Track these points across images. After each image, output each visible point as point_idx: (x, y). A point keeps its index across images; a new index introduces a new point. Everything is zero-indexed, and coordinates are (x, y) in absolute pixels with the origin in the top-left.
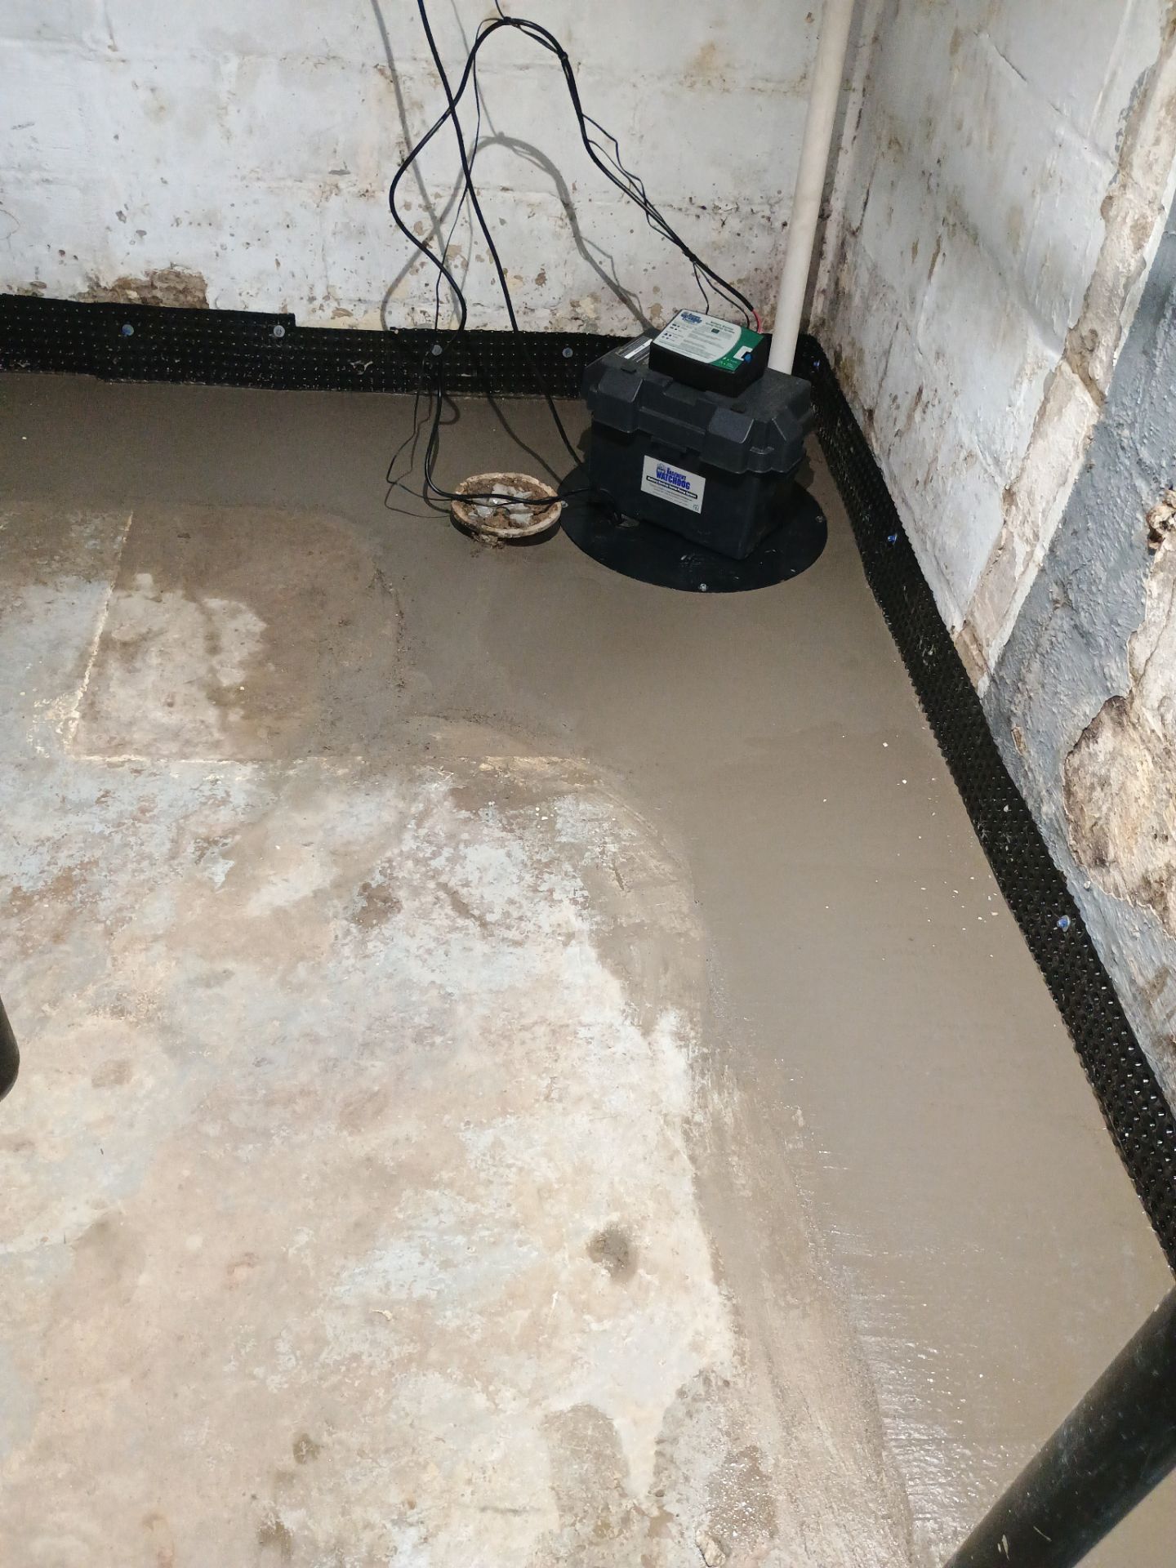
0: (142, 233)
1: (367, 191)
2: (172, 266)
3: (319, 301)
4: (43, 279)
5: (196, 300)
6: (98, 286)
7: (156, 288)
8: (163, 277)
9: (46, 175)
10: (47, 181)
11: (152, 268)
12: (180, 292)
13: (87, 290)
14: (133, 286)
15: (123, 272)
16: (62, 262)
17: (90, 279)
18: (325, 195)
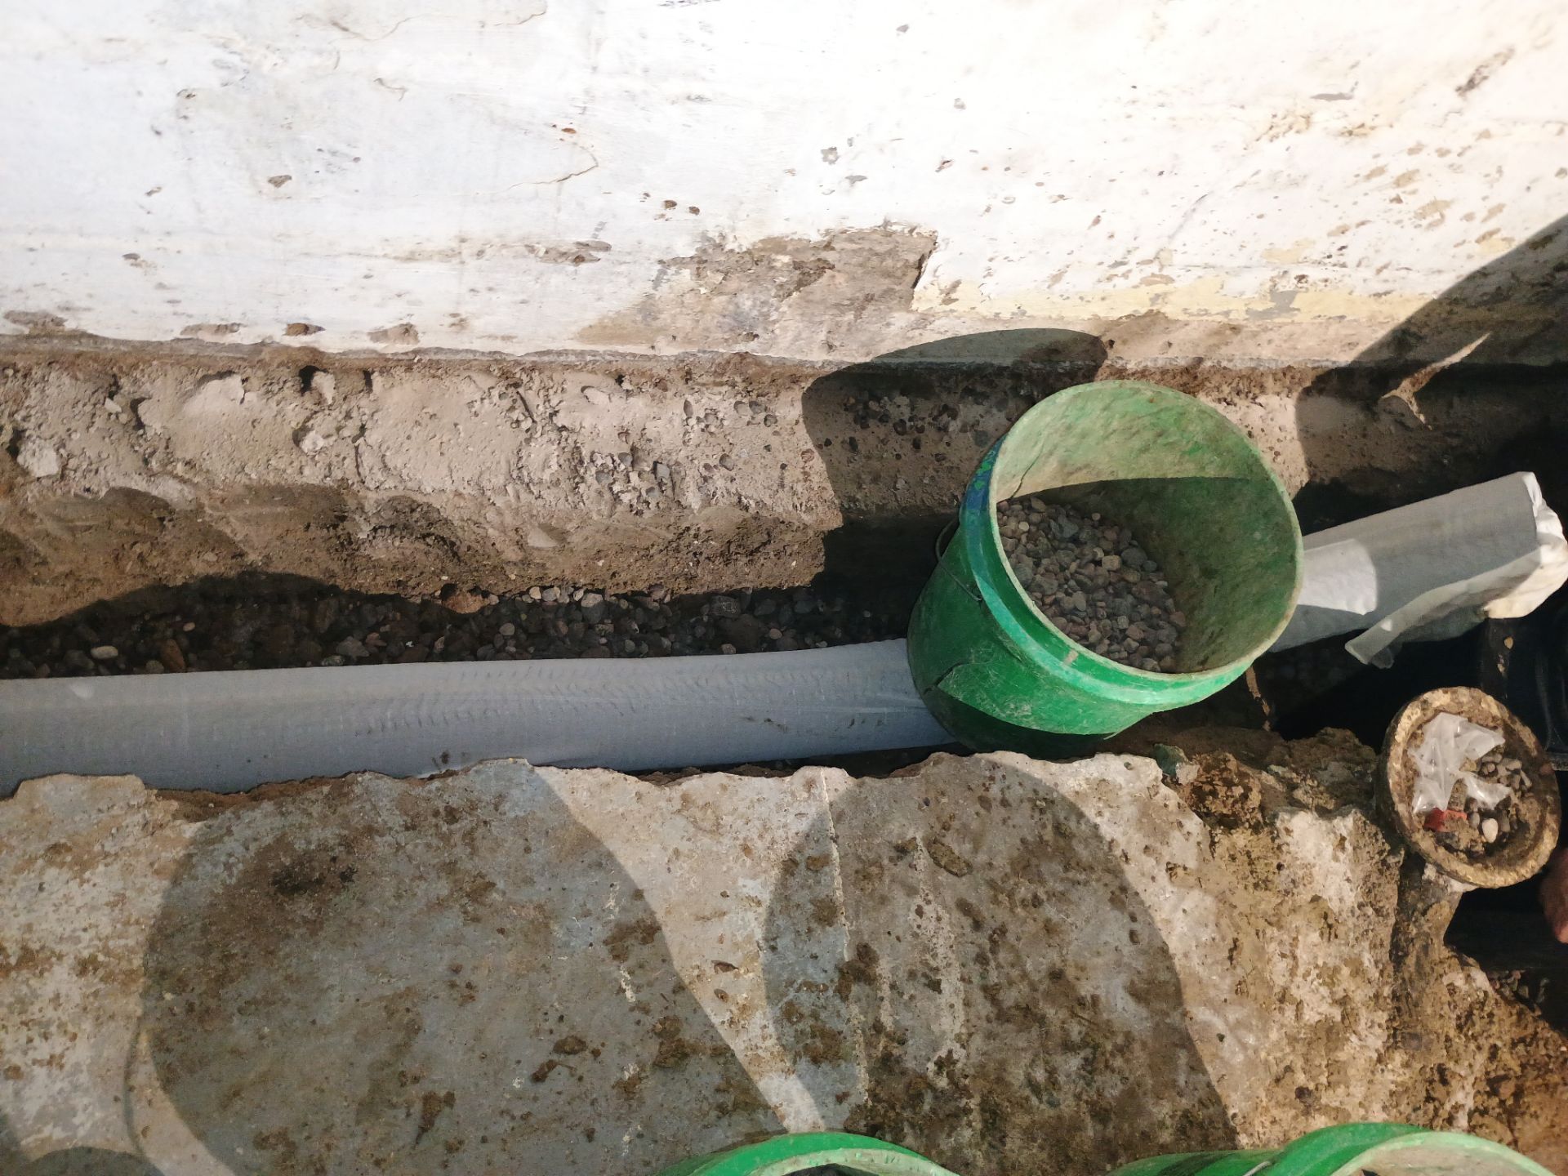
0: (854, 179)
1: (1362, 126)
2: (887, 223)
3: (1132, 265)
4: (604, 237)
5: (899, 265)
6: (720, 246)
7: (833, 249)
8: (861, 236)
9: (696, 89)
10: (700, 99)
11: (846, 225)
12: (877, 254)
13: (692, 253)
14: (790, 248)
15: (778, 229)
16: (663, 216)
17: (709, 240)
18: (1272, 132)
